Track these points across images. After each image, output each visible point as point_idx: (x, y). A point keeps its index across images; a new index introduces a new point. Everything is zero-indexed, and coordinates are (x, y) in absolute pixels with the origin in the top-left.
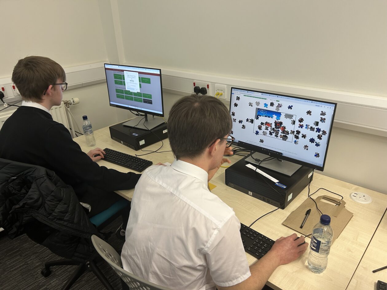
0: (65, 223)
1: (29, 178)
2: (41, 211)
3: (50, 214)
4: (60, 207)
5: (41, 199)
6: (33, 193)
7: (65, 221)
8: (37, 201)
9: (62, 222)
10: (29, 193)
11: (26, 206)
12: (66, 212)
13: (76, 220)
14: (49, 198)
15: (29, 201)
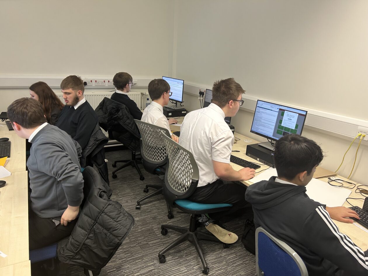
0: (129, 127)
1: (119, 108)
2: (122, 121)
3: (124, 122)
4: (128, 121)
5: (122, 116)
6: (120, 114)
7: (129, 126)
8: (121, 116)
9: (128, 127)
10: (119, 113)
11: (117, 118)
12: (130, 123)
13: (133, 128)
14: (125, 116)
15: (119, 116)
